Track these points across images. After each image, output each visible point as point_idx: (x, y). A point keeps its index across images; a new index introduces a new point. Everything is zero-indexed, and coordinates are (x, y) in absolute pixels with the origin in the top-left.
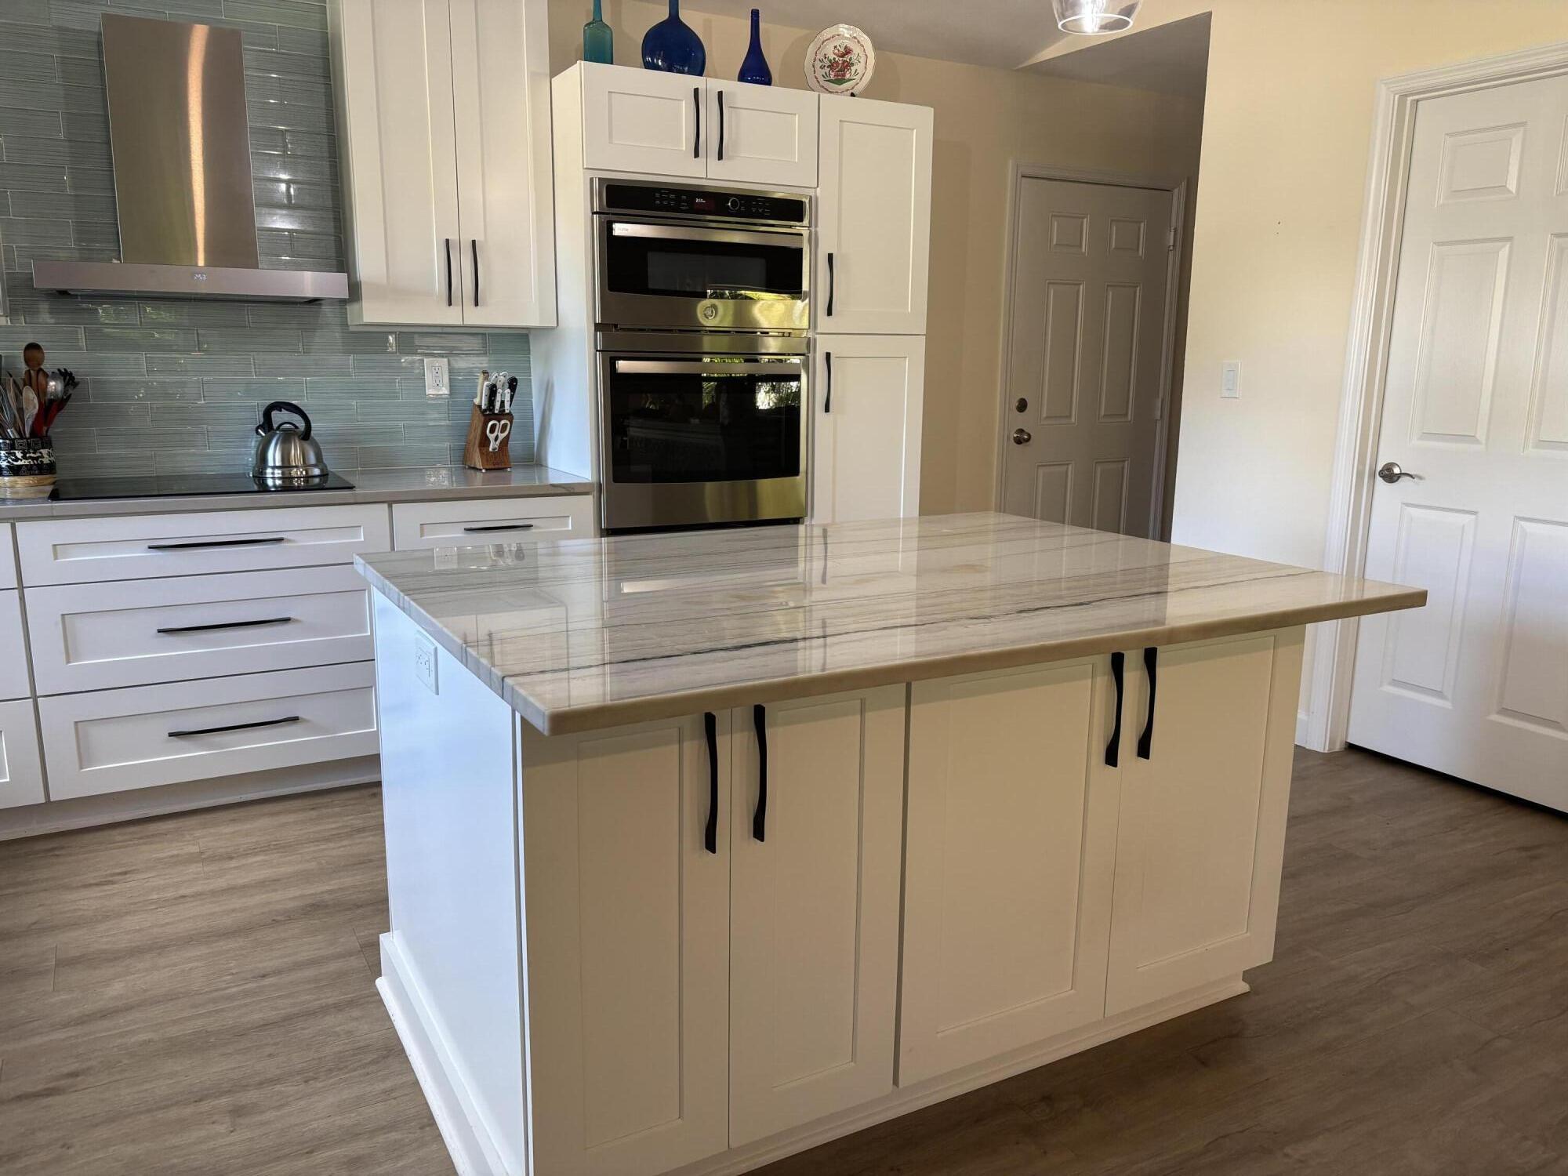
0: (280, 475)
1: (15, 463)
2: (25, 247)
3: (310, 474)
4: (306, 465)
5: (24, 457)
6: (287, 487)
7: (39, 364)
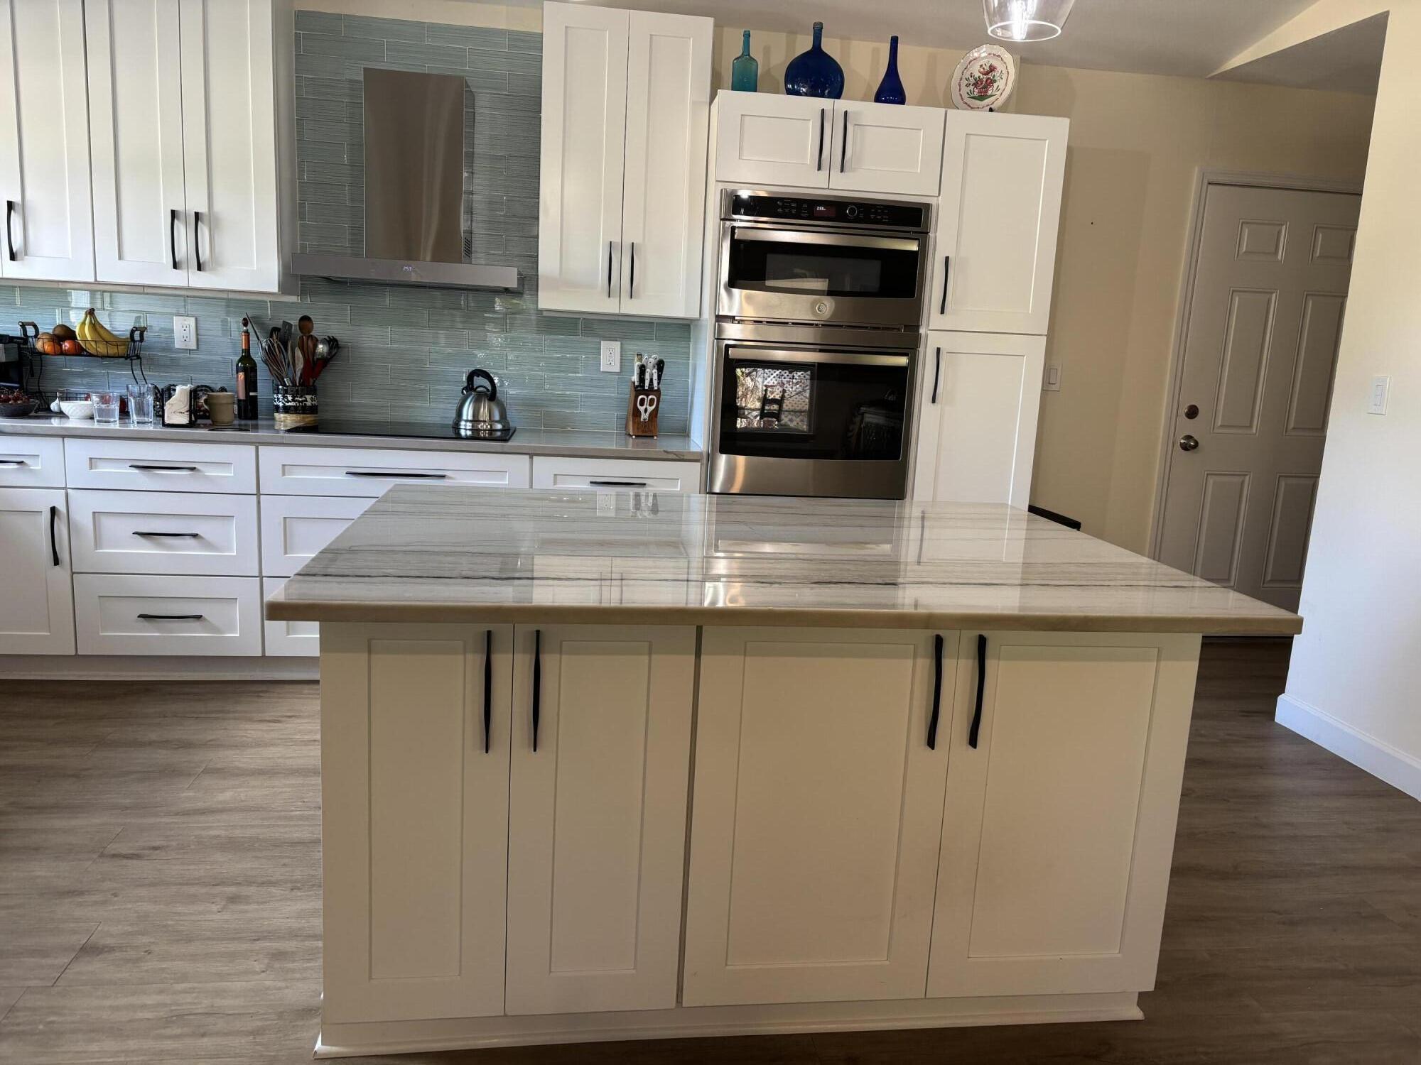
0: (470, 428)
1: (287, 404)
2: (315, 245)
3: (494, 428)
4: (491, 421)
5: (293, 400)
6: (475, 436)
7: (310, 332)
